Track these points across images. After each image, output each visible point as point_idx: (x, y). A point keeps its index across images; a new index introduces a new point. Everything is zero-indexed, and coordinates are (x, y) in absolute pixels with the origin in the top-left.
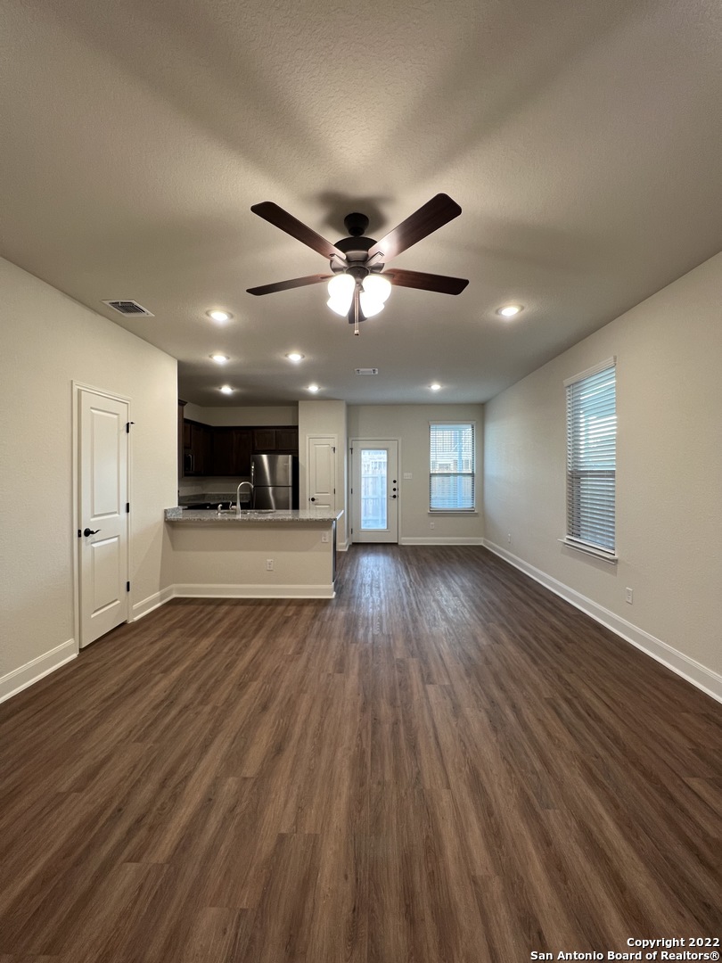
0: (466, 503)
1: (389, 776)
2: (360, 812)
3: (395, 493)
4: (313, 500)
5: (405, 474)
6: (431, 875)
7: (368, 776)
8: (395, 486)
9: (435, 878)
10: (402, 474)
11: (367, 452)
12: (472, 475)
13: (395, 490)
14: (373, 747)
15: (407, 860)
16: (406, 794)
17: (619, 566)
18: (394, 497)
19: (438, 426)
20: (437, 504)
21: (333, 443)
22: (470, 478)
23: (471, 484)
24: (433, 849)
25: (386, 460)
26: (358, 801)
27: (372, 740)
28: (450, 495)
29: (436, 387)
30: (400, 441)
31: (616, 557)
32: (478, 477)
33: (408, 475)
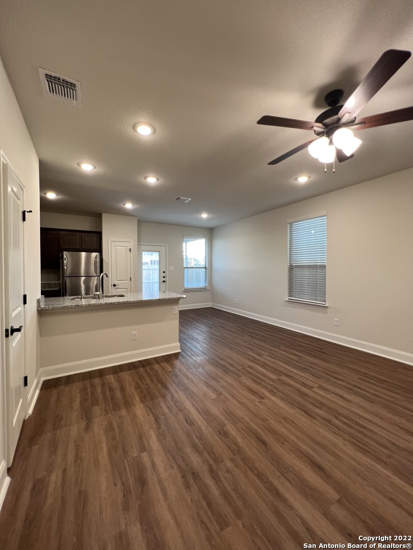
0: (202, 284)
3: (164, 279)
4: (114, 285)
5: (170, 268)
8: (164, 275)
10: (169, 268)
11: (146, 253)
12: (205, 268)
13: (164, 277)
17: (329, 310)
18: (164, 281)
19: (188, 239)
20: (187, 285)
21: (129, 246)
22: (204, 269)
23: (204, 273)
25: (158, 259)
28: (193, 280)
29: (204, 216)
30: (167, 246)
31: (327, 305)
32: (209, 269)
33: (172, 268)
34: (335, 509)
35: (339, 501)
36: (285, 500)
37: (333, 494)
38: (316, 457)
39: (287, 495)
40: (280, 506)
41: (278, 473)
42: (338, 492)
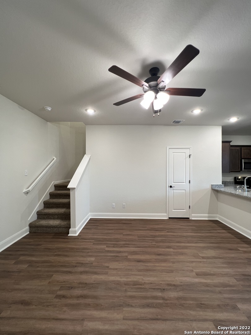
1: (129, 294)
2: (114, 284)
6: (89, 305)
7: (129, 286)
9: (87, 306)
14: (145, 288)
15: (95, 297)
16: (121, 299)
24: (97, 307)
26: (118, 283)
27: (150, 288)
34: (126, 254)
35: (127, 257)
36: (136, 247)
37: (129, 257)
38: (143, 264)
39: (136, 248)
40: (136, 246)
41: (144, 251)
42: (129, 259)
